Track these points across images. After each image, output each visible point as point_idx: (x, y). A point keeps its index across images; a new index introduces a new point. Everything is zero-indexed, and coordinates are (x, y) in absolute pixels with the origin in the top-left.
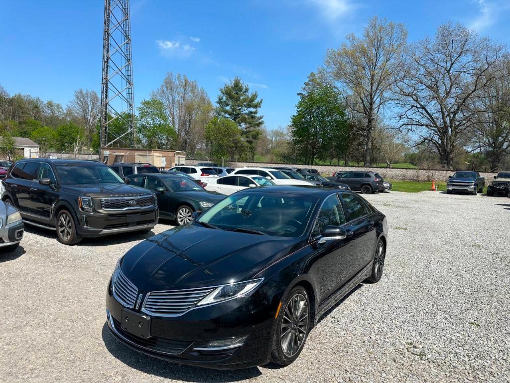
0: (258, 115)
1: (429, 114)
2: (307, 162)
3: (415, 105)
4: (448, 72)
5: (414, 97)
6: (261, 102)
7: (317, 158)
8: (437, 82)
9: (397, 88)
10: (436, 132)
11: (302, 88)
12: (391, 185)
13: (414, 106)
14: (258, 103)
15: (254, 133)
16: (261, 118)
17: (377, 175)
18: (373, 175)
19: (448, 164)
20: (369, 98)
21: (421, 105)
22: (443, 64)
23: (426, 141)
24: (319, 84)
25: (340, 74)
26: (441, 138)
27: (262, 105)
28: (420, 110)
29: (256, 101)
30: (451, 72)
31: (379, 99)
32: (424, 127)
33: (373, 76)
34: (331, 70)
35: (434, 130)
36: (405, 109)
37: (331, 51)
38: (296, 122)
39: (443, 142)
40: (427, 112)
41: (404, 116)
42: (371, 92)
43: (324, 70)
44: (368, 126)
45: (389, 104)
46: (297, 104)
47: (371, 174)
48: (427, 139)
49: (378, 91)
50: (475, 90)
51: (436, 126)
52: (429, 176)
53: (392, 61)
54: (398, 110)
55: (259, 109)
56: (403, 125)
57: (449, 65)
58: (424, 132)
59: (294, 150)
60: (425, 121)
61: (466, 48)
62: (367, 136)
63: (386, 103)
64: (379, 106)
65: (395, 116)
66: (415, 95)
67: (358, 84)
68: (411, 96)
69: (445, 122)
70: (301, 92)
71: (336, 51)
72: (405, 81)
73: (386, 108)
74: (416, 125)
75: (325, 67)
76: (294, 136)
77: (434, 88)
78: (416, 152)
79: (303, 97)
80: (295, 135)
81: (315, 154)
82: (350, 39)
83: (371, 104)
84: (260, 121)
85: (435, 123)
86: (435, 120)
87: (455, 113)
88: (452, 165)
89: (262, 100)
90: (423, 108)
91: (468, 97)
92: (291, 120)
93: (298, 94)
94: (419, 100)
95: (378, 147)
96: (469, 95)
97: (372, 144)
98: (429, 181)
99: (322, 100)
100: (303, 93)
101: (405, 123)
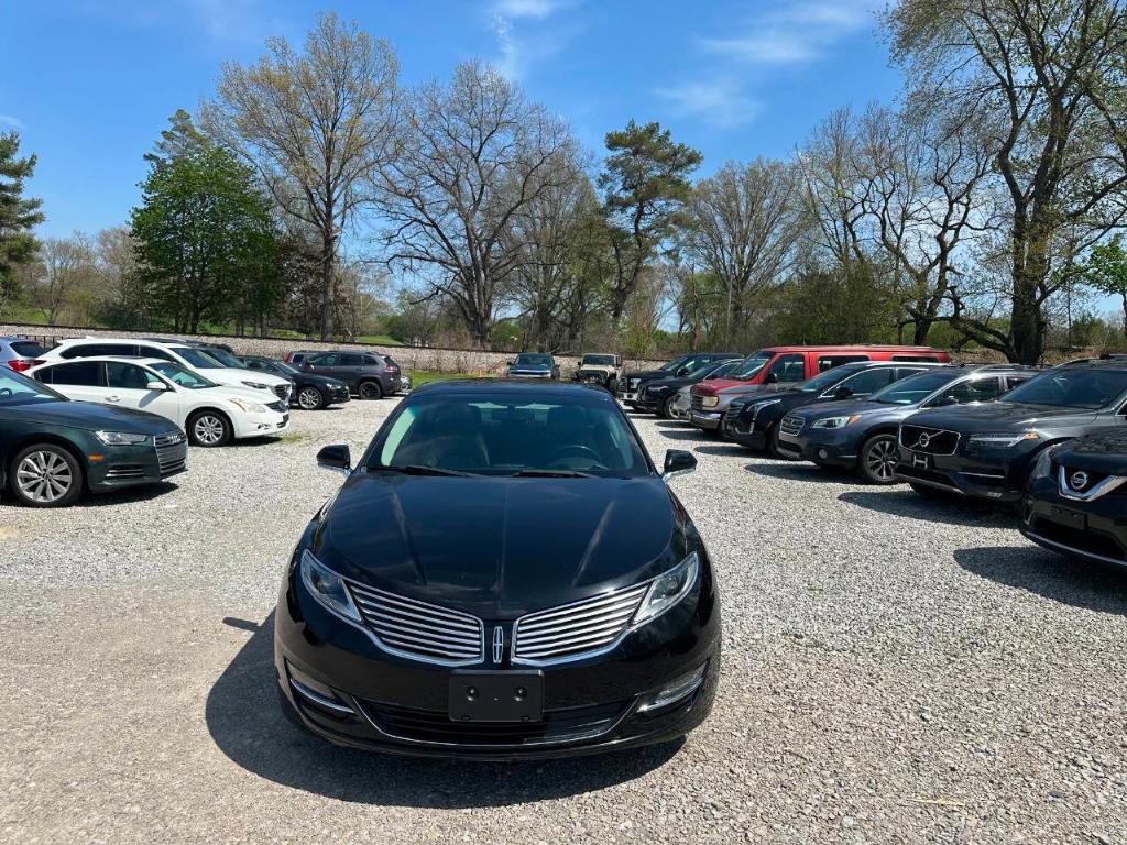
0: (24, 197)
1: (445, 240)
2: (181, 326)
3: (420, 218)
4: (476, 158)
5: (417, 201)
6: (32, 162)
7: (206, 318)
8: (457, 176)
9: (379, 177)
10: (457, 274)
11: (157, 143)
12: (410, 380)
13: (416, 220)
14: (23, 162)
15: (17, 244)
16: (34, 204)
17: (387, 359)
18: (381, 360)
19: (483, 339)
20: (323, 189)
21: (430, 219)
22: (467, 143)
23: (440, 292)
24: (201, 141)
25: (254, 125)
26: (466, 288)
27: (35, 169)
28: (427, 228)
29: (16, 159)
30: (480, 159)
31: (342, 196)
32: (437, 264)
33: (330, 142)
34: (231, 112)
35: (455, 272)
36: (399, 224)
37: (232, 68)
38: (145, 225)
39: (471, 296)
40: (440, 233)
41: (396, 239)
42: (328, 178)
43: (216, 109)
44: (325, 252)
45: (364, 209)
46: (145, 180)
47: (378, 358)
48: (442, 289)
49: (341, 178)
50: (521, 203)
51: (459, 266)
52: (458, 362)
53: (367, 117)
54: (384, 224)
55: (25, 180)
56: (395, 256)
57: (477, 144)
58: (435, 274)
59: (142, 295)
60: (436, 251)
61: (505, 117)
62: (324, 275)
63: (357, 205)
64: (344, 212)
65: (378, 235)
66: (418, 197)
67: (295, 154)
68: (410, 197)
69: (474, 259)
70: (154, 154)
71: (245, 69)
72: (397, 164)
73: (357, 215)
74: (421, 259)
75: (219, 102)
76: (139, 260)
77: (454, 187)
78: (399, 314)
79: (161, 165)
80: (143, 258)
81: (201, 309)
82: (275, 50)
83: (330, 204)
84: (32, 213)
85: (456, 258)
86: (458, 252)
87: (490, 242)
88: (489, 341)
89: (34, 157)
90: (435, 226)
91: (510, 213)
92: (131, 220)
93: (146, 157)
94: (426, 207)
95: (348, 300)
96: (513, 209)
97: (335, 291)
98: (459, 371)
99: (212, 181)
100: (161, 156)
101: (398, 252)
